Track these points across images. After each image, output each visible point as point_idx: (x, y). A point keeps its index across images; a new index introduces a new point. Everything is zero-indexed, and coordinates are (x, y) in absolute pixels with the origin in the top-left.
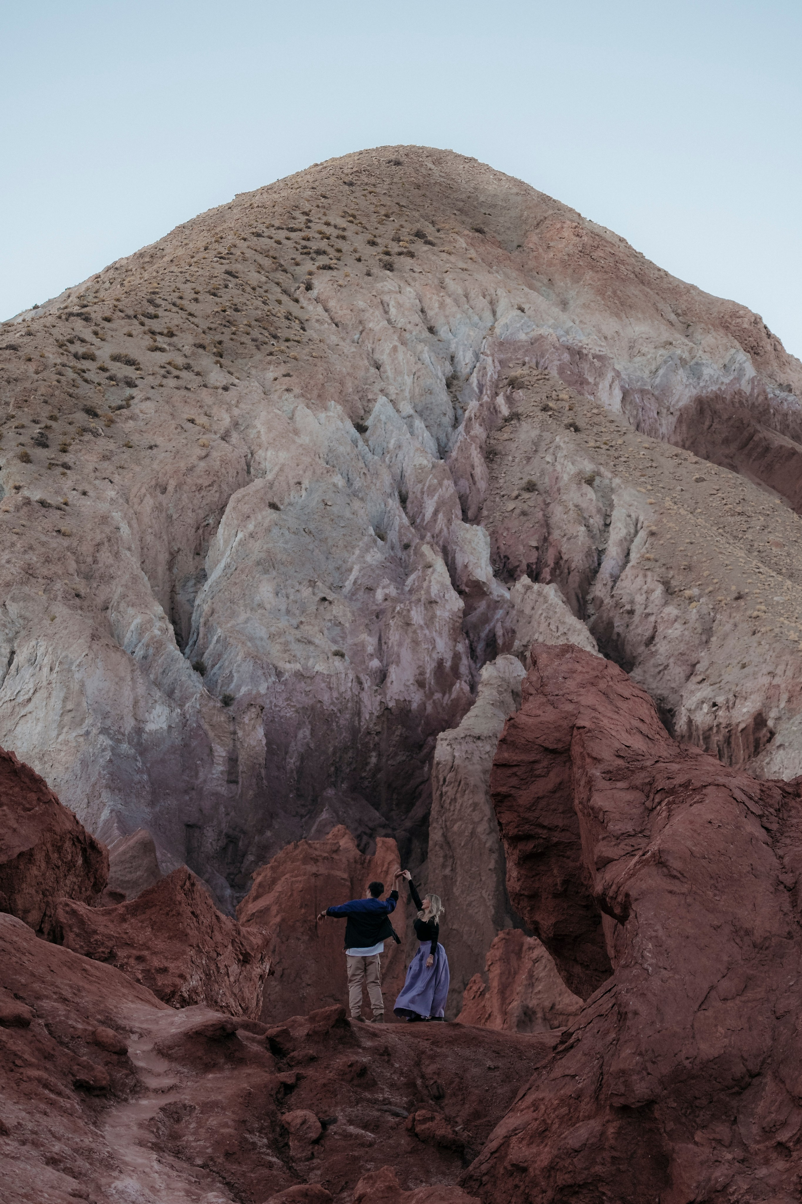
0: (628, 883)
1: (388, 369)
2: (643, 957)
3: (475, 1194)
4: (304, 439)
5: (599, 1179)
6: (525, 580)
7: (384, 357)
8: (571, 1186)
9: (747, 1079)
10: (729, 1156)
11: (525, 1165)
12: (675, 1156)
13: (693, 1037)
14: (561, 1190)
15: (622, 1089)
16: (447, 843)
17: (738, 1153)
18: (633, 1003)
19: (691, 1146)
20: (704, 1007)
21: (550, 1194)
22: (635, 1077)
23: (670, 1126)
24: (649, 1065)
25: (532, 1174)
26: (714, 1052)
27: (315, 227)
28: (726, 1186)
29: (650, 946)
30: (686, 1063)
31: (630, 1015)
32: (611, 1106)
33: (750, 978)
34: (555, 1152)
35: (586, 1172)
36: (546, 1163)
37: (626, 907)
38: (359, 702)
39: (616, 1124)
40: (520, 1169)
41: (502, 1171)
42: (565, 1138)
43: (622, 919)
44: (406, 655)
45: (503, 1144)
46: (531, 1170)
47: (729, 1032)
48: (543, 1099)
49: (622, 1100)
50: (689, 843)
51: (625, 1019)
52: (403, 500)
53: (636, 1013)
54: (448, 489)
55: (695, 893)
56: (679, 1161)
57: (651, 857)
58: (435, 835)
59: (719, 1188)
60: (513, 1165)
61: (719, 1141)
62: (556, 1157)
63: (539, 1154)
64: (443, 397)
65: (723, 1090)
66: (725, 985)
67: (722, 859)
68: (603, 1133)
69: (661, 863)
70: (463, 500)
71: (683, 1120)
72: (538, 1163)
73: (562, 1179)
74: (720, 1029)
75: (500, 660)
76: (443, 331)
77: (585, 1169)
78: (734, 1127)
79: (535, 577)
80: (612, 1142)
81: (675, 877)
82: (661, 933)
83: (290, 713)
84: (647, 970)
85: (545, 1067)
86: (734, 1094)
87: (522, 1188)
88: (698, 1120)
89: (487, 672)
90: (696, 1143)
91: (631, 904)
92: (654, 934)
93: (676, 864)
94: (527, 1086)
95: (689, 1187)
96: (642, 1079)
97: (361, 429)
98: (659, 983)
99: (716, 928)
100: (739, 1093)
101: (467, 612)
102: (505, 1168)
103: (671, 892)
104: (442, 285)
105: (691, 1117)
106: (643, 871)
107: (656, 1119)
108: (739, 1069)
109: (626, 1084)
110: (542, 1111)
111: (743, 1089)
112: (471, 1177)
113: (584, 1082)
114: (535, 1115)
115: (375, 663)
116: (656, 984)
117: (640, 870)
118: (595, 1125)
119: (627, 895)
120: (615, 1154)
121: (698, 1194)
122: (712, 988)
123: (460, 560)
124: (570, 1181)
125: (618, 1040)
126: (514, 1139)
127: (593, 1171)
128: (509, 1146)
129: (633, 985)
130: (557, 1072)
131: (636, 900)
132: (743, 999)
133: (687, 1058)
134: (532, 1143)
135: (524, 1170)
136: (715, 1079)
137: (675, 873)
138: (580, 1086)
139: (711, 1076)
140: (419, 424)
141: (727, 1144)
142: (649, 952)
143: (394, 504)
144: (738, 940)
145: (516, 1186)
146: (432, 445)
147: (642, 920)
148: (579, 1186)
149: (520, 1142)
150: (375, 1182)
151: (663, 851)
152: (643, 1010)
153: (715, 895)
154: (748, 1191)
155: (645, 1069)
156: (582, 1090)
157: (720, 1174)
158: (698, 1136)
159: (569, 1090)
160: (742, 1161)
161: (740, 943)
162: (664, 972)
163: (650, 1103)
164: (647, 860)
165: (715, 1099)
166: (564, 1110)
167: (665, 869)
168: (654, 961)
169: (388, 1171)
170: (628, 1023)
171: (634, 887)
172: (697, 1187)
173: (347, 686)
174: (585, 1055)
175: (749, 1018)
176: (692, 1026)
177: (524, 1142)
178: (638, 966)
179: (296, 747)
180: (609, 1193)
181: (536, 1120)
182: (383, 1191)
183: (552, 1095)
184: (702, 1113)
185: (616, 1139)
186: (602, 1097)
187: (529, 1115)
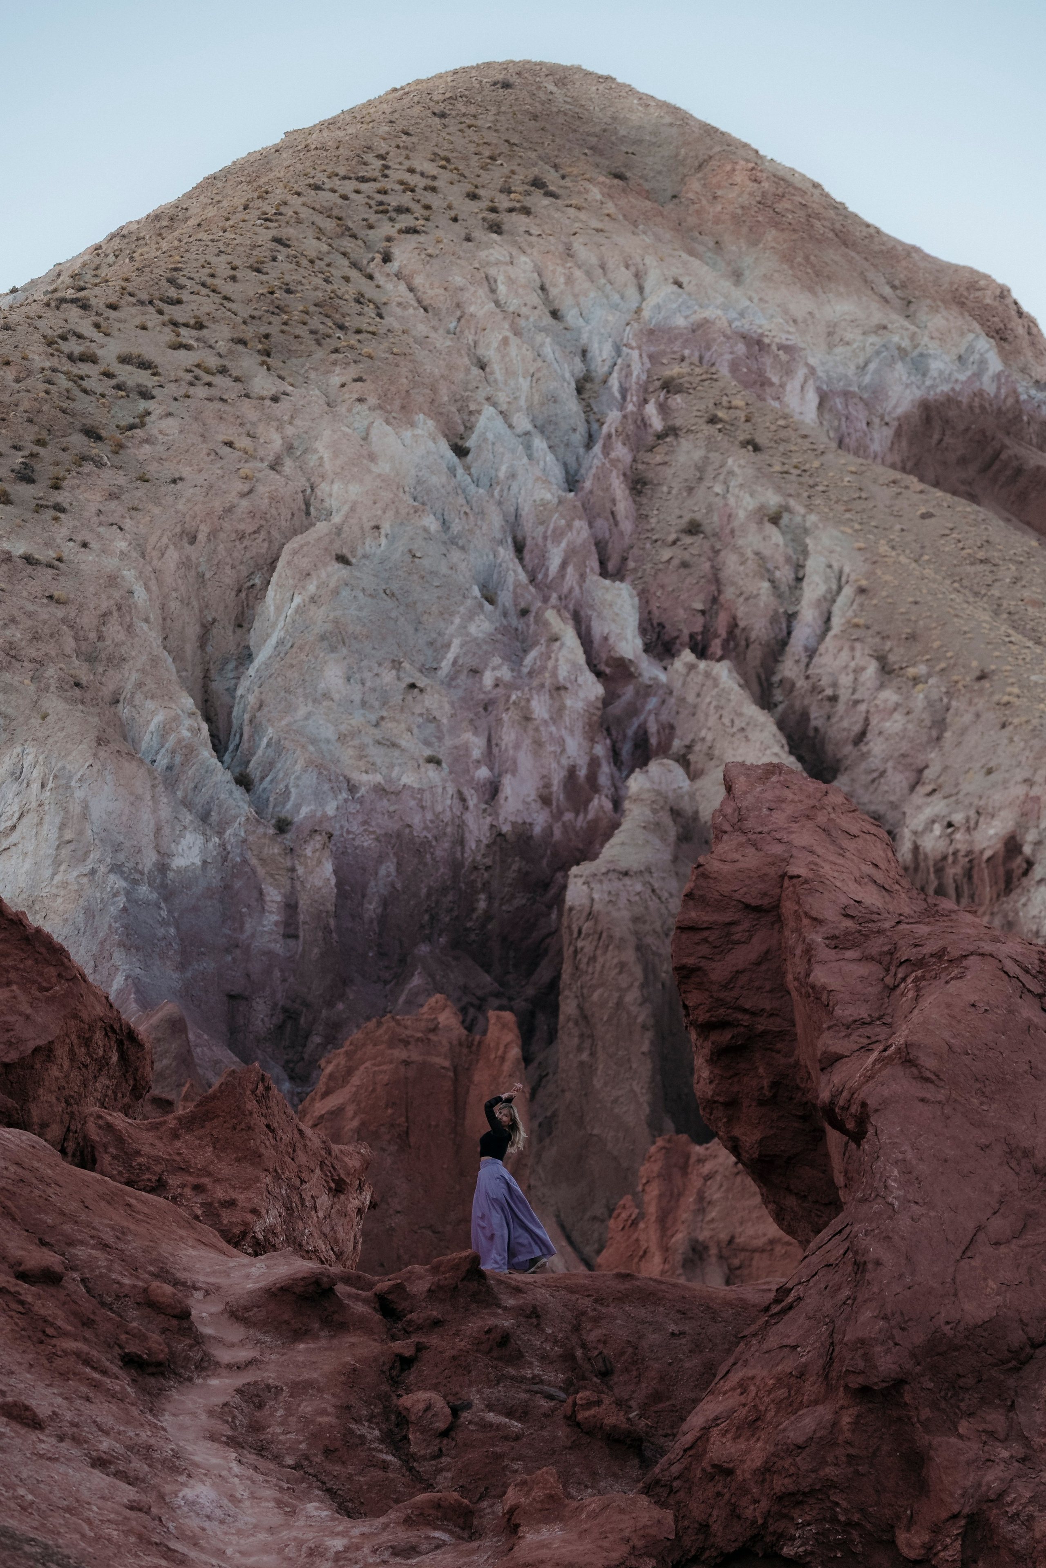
0: (865, 1088)
1: (497, 369)
2: (886, 1187)
3: (663, 1505)
4: (383, 467)
5: (830, 1485)
6: (687, 656)
7: (490, 353)
8: (792, 1494)
9: (1028, 1350)
10: (1005, 1454)
11: (731, 1465)
12: (932, 1453)
13: (955, 1295)
14: (780, 1498)
15: (861, 1364)
16: (584, 1017)
17: (1017, 1449)
18: (875, 1249)
19: (953, 1440)
20: (969, 1254)
21: (764, 1504)
22: (878, 1349)
23: (925, 1413)
24: (896, 1332)
25: (740, 1478)
26: (983, 1315)
27: (395, 175)
28: (1001, 1495)
29: (896, 1173)
30: (947, 1329)
31: (870, 1266)
32: (846, 1387)
33: (1029, 1215)
34: (771, 1449)
35: (813, 1476)
36: (759, 1463)
37: (862, 1120)
38: (461, 826)
39: (854, 1411)
40: (724, 1471)
41: (699, 1474)
42: (784, 1430)
43: (858, 1136)
44: (525, 760)
45: (700, 1438)
46: (738, 1472)
47: (1004, 1288)
48: (753, 1378)
49: (861, 1380)
50: (946, 1035)
51: (864, 1271)
52: (519, 548)
53: (878, 1263)
54: (580, 532)
55: (955, 1101)
56: (938, 1460)
57: (895, 1053)
58: (568, 1007)
59: (993, 1497)
60: (714, 1466)
61: (991, 1434)
62: (773, 1455)
63: (748, 1451)
64: (572, 406)
65: (996, 1365)
66: (998, 1225)
67: (990, 1054)
68: (835, 1424)
69: (909, 1061)
70: (601, 546)
71: (943, 1405)
72: (749, 1463)
73: (781, 1484)
74: (991, 1283)
75: (654, 767)
76: (571, 316)
77: (812, 1471)
78: (1011, 1414)
79: (702, 652)
80: (848, 1435)
81: (927, 1080)
82: (910, 1155)
83: (367, 842)
84: (892, 1205)
85: (754, 1335)
86: (1010, 1369)
87: (727, 1496)
88: (963, 1405)
89: (636, 783)
90: (961, 1437)
91: (868, 1117)
92: (900, 1156)
93: (929, 1062)
94: (731, 1360)
95: (952, 1495)
96: (888, 1351)
97: (461, 452)
98: (909, 1222)
99: (984, 1148)
100: (1017, 1369)
101: (607, 701)
102: (704, 1470)
103: (922, 1100)
104: (569, 253)
105: (953, 1401)
106: (884, 1073)
107: (906, 1404)
108: (1016, 1337)
109: (866, 1357)
110: (753, 1394)
111: (1023, 1363)
112: (657, 1482)
113: (809, 1354)
114: (742, 1399)
115: (483, 773)
116: (904, 1223)
117: (880, 1070)
118: (824, 1412)
119: (864, 1105)
120: (851, 1451)
121: (963, 1505)
122: (979, 1228)
123: (598, 629)
124: (792, 1488)
125: (855, 1299)
126: (715, 1431)
127: (822, 1473)
128: (708, 1440)
129: (874, 1225)
130: (772, 1341)
131: (876, 1111)
132: (1022, 1242)
133: (948, 1323)
134: (739, 1437)
135: (730, 1472)
136: (986, 1350)
137: (928, 1074)
138: (803, 1360)
139: (979, 1346)
140: (539, 444)
141: (1002, 1437)
142: (895, 1181)
143: (506, 553)
144: (1013, 1164)
145: (719, 1494)
146: (557, 473)
147: (884, 1138)
148: (804, 1494)
149: (724, 1435)
150: (531, 1489)
151: (912, 1045)
152: (888, 1258)
153: (982, 1104)
154: (1032, 1500)
155: (892, 1337)
156: (805, 1365)
157: (993, 1478)
158: (963, 1427)
159: (788, 1365)
160: (1023, 1460)
161: (1017, 1168)
162: (915, 1207)
163: (899, 1383)
164: (889, 1057)
165: (985, 1377)
166: (782, 1393)
167: (914, 1069)
168: (901, 1193)
169: (548, 1474)
170: (868, 1276)
171: (872, 1094)
172: (963, 1496)
173: (446, 804)
174: (809, 1318)
175: (1030, 1268)
176: (954, 1279)
177: (729, 1436)
178: (879, 1200)
179: (377, 888)
180: (844, 1504)
181: (744, 1405)
182: (542, 1502)
183: (765, 1373)
184: (967, 1396)
185: (853, 1431)
186: (834, 1374)
187: (733, 1400)
